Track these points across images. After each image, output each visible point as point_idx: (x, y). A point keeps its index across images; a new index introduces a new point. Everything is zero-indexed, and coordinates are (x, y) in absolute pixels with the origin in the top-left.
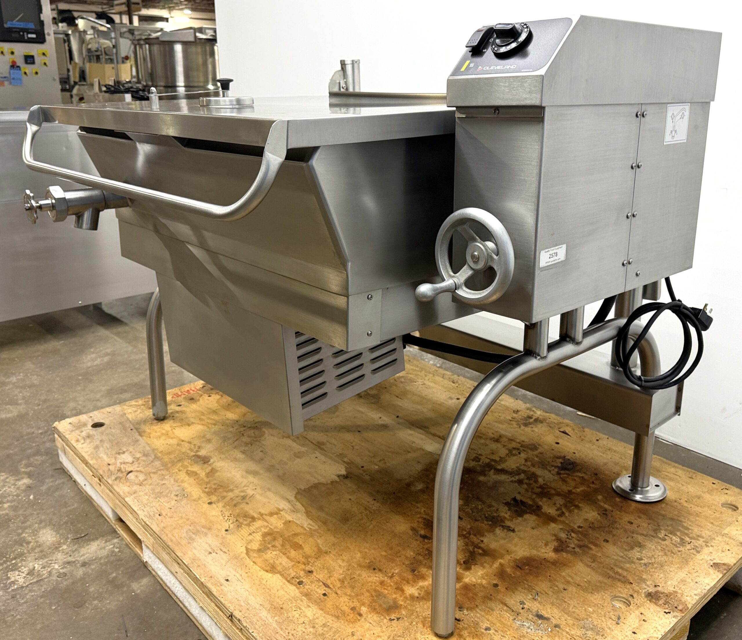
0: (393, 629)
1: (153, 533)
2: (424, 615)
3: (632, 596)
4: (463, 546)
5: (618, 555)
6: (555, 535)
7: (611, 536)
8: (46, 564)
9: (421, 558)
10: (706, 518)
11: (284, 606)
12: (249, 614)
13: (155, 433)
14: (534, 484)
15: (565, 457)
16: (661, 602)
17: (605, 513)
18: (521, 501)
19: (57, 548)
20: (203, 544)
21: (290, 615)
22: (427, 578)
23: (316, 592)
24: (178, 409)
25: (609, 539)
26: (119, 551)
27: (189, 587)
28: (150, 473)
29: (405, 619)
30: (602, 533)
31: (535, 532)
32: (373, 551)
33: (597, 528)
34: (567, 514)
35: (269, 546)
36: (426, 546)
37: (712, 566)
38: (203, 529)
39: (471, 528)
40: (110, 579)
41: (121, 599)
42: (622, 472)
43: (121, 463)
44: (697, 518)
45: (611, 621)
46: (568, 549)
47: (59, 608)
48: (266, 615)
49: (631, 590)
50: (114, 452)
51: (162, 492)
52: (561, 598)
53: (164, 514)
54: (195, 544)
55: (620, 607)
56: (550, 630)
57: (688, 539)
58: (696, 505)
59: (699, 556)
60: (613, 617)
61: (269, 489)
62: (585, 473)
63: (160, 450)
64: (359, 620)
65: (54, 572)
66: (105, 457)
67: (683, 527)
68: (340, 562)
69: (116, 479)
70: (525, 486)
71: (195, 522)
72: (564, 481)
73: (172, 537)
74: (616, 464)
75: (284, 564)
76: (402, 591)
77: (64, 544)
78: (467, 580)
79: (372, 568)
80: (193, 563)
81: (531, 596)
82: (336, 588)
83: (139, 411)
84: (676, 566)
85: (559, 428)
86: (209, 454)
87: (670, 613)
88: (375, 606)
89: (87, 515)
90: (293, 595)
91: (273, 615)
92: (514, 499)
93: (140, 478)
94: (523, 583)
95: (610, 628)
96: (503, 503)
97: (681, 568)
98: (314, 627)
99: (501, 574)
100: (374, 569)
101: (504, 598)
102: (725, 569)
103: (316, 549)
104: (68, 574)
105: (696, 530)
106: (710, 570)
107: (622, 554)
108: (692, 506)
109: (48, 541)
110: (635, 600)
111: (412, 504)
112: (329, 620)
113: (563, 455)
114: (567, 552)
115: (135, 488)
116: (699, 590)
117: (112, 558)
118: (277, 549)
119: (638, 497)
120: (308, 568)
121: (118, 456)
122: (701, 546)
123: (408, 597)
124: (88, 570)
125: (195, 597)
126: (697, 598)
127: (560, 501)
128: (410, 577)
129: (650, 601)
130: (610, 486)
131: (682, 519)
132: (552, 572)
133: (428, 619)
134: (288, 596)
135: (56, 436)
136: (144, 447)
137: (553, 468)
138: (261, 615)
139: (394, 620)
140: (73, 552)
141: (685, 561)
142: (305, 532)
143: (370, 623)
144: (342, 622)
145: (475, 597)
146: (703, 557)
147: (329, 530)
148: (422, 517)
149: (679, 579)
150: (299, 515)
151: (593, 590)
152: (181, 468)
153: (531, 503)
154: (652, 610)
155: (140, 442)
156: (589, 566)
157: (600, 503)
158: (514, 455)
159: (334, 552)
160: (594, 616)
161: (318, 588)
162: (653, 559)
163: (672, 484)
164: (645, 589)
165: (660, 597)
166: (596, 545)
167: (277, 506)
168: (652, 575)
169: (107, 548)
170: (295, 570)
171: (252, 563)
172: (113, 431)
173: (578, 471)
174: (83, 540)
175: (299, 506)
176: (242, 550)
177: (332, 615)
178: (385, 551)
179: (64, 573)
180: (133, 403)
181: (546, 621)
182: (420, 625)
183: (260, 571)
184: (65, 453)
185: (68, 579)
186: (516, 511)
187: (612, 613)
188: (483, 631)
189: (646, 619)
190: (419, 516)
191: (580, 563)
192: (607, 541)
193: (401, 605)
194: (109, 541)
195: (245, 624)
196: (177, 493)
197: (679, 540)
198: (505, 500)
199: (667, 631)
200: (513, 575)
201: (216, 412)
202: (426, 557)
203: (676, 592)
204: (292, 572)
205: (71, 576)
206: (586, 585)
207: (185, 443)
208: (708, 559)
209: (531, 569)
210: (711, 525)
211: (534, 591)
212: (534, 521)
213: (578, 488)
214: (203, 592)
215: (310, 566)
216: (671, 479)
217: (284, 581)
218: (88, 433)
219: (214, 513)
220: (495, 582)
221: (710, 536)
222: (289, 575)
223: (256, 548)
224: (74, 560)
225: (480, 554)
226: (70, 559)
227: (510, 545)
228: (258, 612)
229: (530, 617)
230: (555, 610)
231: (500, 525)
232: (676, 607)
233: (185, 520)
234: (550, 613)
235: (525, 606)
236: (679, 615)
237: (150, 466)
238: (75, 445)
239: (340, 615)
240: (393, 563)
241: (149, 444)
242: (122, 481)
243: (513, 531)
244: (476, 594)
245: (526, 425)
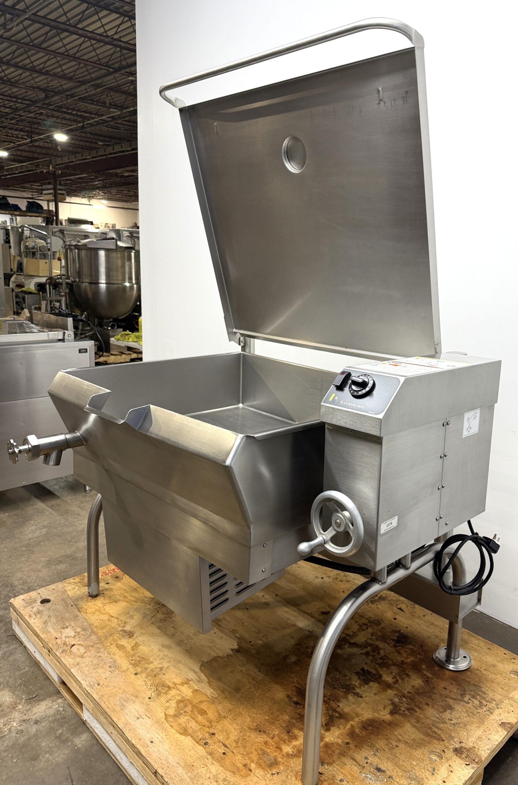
0: (274, 782)
1: (93, 700)
2: (296, 769)
3: (444, 751)
4: (325, 710)
5: (435, 717)
6: (391, 700)
7: (431, 700)
8: (6, 722)
9: (294, 721)
10: (499, 683)
11: (195, 764)
12: (169, 771)
13: (90, 609)
14: (377, 656)
15: (400, 631)
16: (464, 756)
17: (427, 681)
18: (368, 671)
19: (14, 708)
20: (133, 710)
21: (199, 771)
22: (299, 738)
23: (218, 751)
24: (107, 586)
25: (429, 703)
26: (63, 710)
27: (122, 746)
28: (88, 646)
29: (283, 773)
30: (425, 697)
31: (377, 697)
32: (259, 716)
33: (422, 693)
34: (400, 682)
35: (182, 712)
36: (298, 711)
37: (500, 725)
38: (132, 697)
39: (330, 695)
40: (58, 735)
41: (67, 752)
42: (440, 644)
43: (66, 637)
44: (492, 684)
45: (428, 772)
46: (400, 711)
47: (19, 761)
48: (181, 772)
49: (443, 746)
50: (59, 627)
51: (99, 664)
52: (394, 753)
53: (101, 684)
54: (126, 710)
55: (436, 760)
56: (385, 780)
57: (485, 702)
58: (492, 673)
59: (492, 717)
60: (430, 769)
61: (180, 662)
62: (414, 645)
63: (95, 625)
64: (250, 775)
65: (13, 729)
66: (53, 631)
67: (482, 692)
68: (235, 725)
69: (62, 652)
70: (371, 658)
71: (126, 691)
72: (399, 653)
73: (108, 704)
74: (436, 637)
75: (193, 727)
76: (281, 749)
77: (20, 704)
78: (327, 740)
79: (258, 730)
80: (125, 727)
81: (373, 753)
82: (233, 748)
83: (77, 588)
84: (475, 725)
85: (397, 605)
86: (132, 630)
87: (469, 765)
88: (261, 763)
89: (36, 678)
90: (201, 755)
91: (187, 772)
92: (363, 669)
93: (81, 651)
94: (368, 741)
95: (427, 778)
96: (354, 673)
97: (479, 727)
98: (217, 781)
99: (352, 734)
100: (260, 731)
101: (354, 754)
102: (509, 728)
103: (216, 714)
104: (24, 731)
105: (491, 694)
106: (499, 728)
107: (438, 716)
108: (489, 673)
109: (7, 701)
110: (446, 754)
111: (287, 675)
112: (228, 775)
113: (399, 629)
114: (399, 714)
115: (78, 659)
116: (491, 746)
117: (58, 717)
118: (188, 714)
119: (451, 667)
120: (212, 731)
121: (62, 630)
122: (494, 708)
123: (285, 754)
124: (40, 727)
125: (126, 754)
126: (489, 752)
127: (395, 670)
128: (286, 737)
129: (456, 755)
130: (431, 657)
131: (481, 685)
132: (388, 731)
133: (299, 773)
134: (197, 755)
135: (11, 609)
136: (83, 622)
137: (391, 641)
138: (178, 772)
139: (275, 774)
140: (27, 711)
141: (482, 721)
142: (208, 699)
143: (258, 777)
144: (238, 776)
145: (333, 754)
146: (494, 717)
147: (226, 698)
148: (295, 686)
149: (477, 737)
150: (203, 685)
151: (416, 746)
152: (112, 642)
153: (374, 672)
154: (457, 763)
155: (79, 618)
156: (414, 726)
157: (423, 671)
158: (364, 630)
159: (230, 717)
160: (417, 768)
161: (219, 748)
162: (460, 720)
163: (476, 654)
164: (453, 745)
165: (463, 751)
166: (420, 708)
167: (186, 676)
168: (458, 733)
169: (54, 707)
170: (202, 733)
171: (170, 727)
172: (58, 607)
173: (410, 644)
174: (34, 701)
175: (203, 677)
176: (161, 716)
177: (230, 771)
178: (268, 716)
179: (21, 730)
180: (71, 580)
181: (382, 773)
182: (294, 779)
183: (176, 733)
184: (19, 624)
185: (25, 735)
186: (364, 679)
187: (429, 766)
188: (339, 782)
189: (452, 770)
190: (292, 685)
191: (409, 725)
192: (428, 705)
193: (280, 762)
194: (55, 701)
195: (166, 780)
196: (111, 664)
197: (478, 703)
198: (356, 670)
199: (467, 779)
200: (360, 735)
201: (136, 590)
202: (298, 720)
203: (474, 747)
204: (200, 734)
205: (27, 732)
206: (412, 742)
207: (114, 619)
208: (498, 719)
209: (373, 729)
210: (501, 690)
211: (375, 748)
212: (376, 688)
213: (408, 659)
214: (133, 751)
215: (212, 729)
216: (475, 650)
217: (194, 742)
218: (38, 609)
219: (139, 683)
220: (347, 741)
221: (500, 699)
222: (198, 737)
223: (172, 714)
224: (28, 718)
225: (337, 717)
226: (25, 717)
227: (359, 709)
228: (176, 769)
229: (372, 770)
230: (390, 764)
231: (352, 692)
232: (474, 760)
233: (118, 689)
234: (386, 766)
235: (368, 761)
236: (476, 766)
237: (88, 639)
238: (28, 620)
239: (236, 771)
240: (273, 726)
241: (86, 620)
242: (67, 653)
243: (361, 697)
244: (333, 752)
245: (372, 602)
